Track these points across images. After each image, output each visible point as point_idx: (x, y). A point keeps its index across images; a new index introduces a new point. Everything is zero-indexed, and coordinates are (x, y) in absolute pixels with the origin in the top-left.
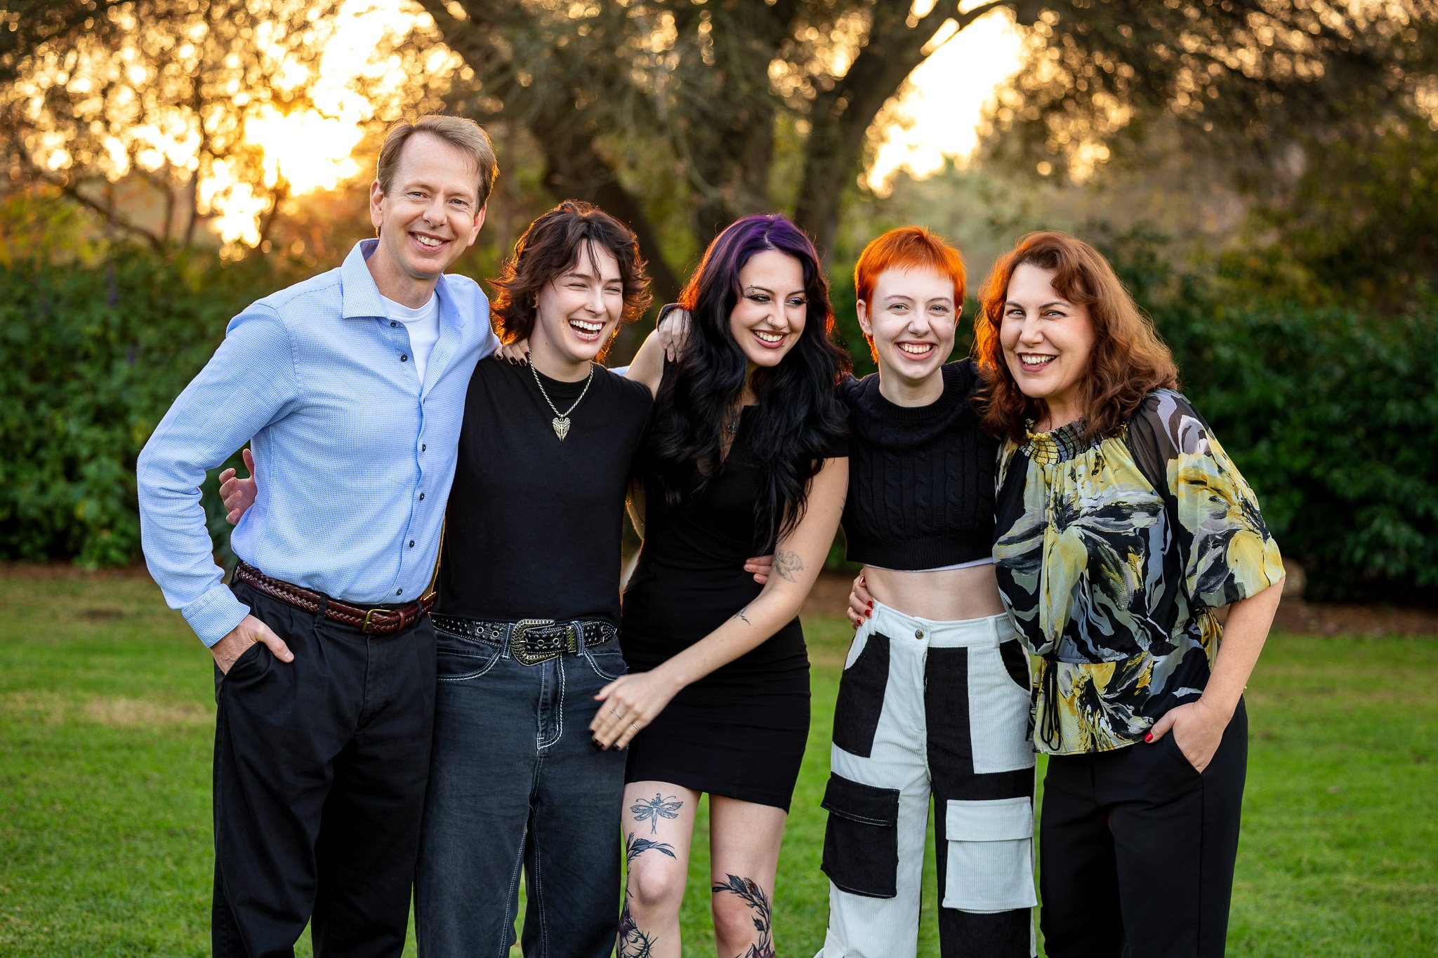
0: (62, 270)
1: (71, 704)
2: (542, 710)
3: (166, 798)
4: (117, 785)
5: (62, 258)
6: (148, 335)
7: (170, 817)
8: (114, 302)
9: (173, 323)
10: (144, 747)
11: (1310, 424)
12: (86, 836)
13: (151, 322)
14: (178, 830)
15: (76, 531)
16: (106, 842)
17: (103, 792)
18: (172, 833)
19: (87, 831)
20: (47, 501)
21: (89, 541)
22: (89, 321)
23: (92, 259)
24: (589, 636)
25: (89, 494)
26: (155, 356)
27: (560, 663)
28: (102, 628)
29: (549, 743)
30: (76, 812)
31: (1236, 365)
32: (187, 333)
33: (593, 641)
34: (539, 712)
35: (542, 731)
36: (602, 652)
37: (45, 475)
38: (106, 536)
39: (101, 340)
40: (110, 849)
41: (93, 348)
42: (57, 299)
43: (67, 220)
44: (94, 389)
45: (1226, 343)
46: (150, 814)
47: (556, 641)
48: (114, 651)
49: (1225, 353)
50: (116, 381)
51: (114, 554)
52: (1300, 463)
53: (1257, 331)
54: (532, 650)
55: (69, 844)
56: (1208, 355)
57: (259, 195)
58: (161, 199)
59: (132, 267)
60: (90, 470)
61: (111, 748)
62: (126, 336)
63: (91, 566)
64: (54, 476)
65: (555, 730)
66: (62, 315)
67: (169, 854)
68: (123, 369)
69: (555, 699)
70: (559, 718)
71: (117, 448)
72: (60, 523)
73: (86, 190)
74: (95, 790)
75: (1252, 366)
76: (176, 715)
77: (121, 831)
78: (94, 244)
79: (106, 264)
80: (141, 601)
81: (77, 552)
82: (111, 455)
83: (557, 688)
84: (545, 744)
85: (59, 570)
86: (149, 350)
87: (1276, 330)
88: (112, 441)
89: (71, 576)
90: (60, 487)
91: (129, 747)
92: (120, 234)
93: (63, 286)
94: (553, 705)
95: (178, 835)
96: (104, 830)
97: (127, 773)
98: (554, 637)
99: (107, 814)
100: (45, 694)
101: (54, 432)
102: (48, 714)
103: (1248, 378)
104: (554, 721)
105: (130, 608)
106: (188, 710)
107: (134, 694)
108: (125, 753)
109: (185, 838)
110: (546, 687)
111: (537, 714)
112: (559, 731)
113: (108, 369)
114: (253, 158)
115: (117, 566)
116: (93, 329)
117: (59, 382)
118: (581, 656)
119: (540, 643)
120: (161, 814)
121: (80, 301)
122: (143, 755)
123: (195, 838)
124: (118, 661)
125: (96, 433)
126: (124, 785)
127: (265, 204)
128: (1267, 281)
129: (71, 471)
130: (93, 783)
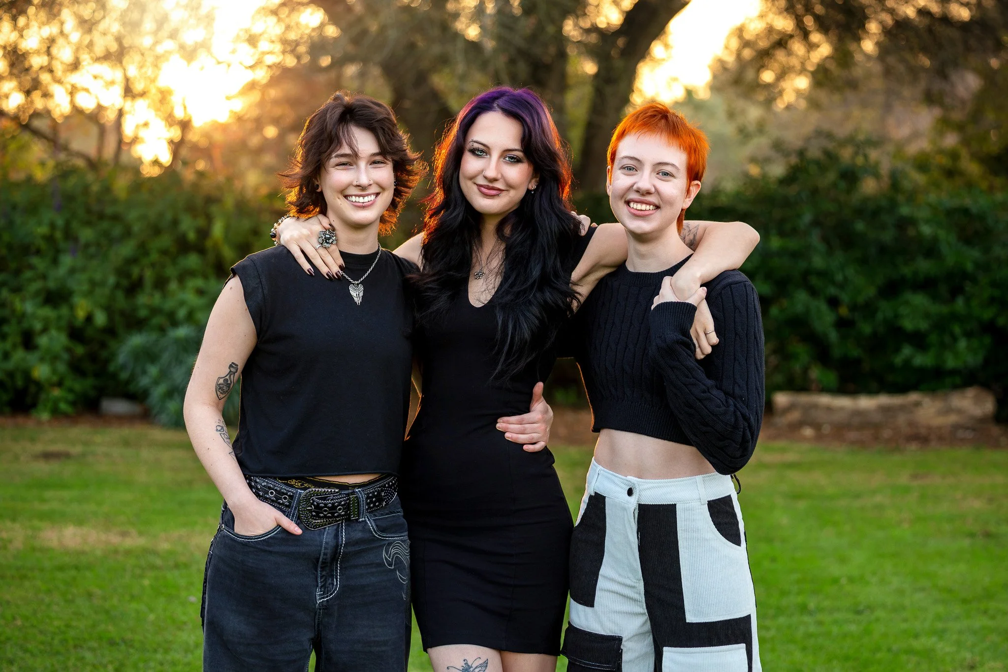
0: (17, 185)
1: (30, 532)
2: (321, 568)
3: (107, 612)
4: (66, 601)
5: (17, 176)
6: (86, 234)
7: (111, 628)
8: (59, 209)
9: (105, 225)
10: (89, 567)
11: (994, 284)
12: (42, 647)
13: (88, 223)
14: (117, 640)
15: (33, 389)
16: (58, 653)
17: (55, 608)
18: (112, 643)
19: (42, 643)
20: (10, 365)
21: (43, 396)
22: (40, 224)
23: (41, 175)
24: (371, 502)
25: (42, 360)
26: (92, 250)
27: (342, 527)
28: (53, 467)
29: (327, 597)
30: (33, 626)
31: (935, 240)
32: (117, 231)
33: (375, 505)
34: (319, 569)
35: (321, 587)
36: (382, 515)
37: (8, 345)
38: (56, 393)
39: (50, 239)
40: (61, 658)
41: (43, 245)
42: (14, 207)
43: (23, 148)
44: (44, 277)
45: (927, 222)
46: (94, 626)
47: (340, 509)
48: (63, 485)
49: (926, 230)
50: (62, 271)
51: (63, 406)
52: (987, 314)
53: (950, 213)
54: (317, 516)
55: (28, 655)
56: (911, 232)
57: (171, 125)
58: (94, 130)
59: (72, 181)
60: (43, 341)
61: (61, 568)
62: (69, 235)
63: (45, 416)
64: (15, 346)
65: (333, 584)
66: (18, 219)
67: (111, 662)
68: (67, 261)
69: (334, 558)
70: (337, 573)
71: (63, 323)
72: (20, 383)
73: (37, 123)
74: (49, 606)
75: (947, 239)
76: (115, 539)
77: (71, 643)
78: (43, 164)
79: (52, 180)
80: (86, 443)
81: (34, 405)
82: (59, 329)
83: (337, 549)
84: (323, 598)
85: (20, 420)
86: (87, 246)
87: (965, 211)
88: (59, 318)
89: (29, 424)
90: (19, 355)
91: (77, 568)
92: (62, 156)
93: (19, 197)
94: (332, 563)
95: (118, 644)
96: (56, 642)
97: (75, 591)
98: (338, 506)
99: (59, 628)
100: (9, 524)
101: (13, 311)
102: (10, 541)
103: (945, 249)
104: (332, 576)
105: (77, 449)
106: (124, 534)
107: (80, 522)
108: (73, 573)
109: (123, 647)
110: (326, 548)
111: (317, 571)
112: (337, 585)
113: (55, 262)
114: (164, 96)
115: (66, 416)
116: (43, 230)
117: (18, 272)
118: (362, 521)
119: (325, 511)
120: (102, 627)
121: (32, 209)
122: (88, 574)
123: (132, 646)
124: (66, 494)
125: (47, 312)
126: (72, 601)
127: (175, 133)
128: (951, 173)
129: (28, 341)
130: (47, 600)
